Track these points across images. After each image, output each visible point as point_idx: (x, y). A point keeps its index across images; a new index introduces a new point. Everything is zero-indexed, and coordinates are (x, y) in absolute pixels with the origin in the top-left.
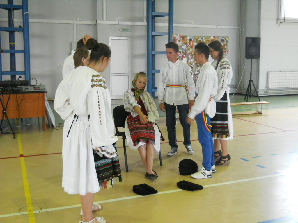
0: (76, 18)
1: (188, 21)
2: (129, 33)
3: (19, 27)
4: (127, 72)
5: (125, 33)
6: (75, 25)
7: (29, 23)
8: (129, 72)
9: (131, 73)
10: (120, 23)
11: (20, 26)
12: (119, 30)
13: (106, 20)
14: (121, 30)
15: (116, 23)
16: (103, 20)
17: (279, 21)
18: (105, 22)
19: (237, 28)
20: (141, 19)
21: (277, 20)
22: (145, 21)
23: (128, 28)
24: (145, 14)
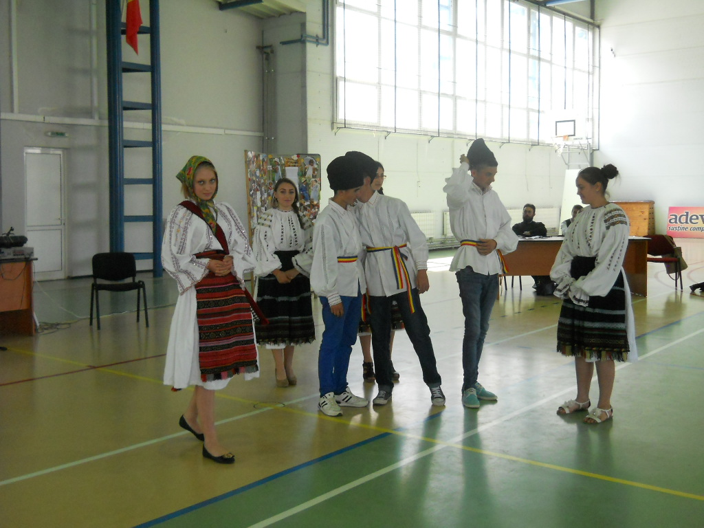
1: (175, 119)
2: (63, 141)
4: (59, 222)
5: (57, 141)
8: (63, 223)
9: (66, 224)
10: (48, 119)
12: (46, 134)
13: (19, 113)
14: (49, 134)
15: (40, 118)
16: (12, 111)
17: (335, 125)
18: (16, 116)
19: (258, 134)
20: (88, 113)
21: (333, 123)
22: (96, 117)
23: (61, 130)
24: (96, 103)
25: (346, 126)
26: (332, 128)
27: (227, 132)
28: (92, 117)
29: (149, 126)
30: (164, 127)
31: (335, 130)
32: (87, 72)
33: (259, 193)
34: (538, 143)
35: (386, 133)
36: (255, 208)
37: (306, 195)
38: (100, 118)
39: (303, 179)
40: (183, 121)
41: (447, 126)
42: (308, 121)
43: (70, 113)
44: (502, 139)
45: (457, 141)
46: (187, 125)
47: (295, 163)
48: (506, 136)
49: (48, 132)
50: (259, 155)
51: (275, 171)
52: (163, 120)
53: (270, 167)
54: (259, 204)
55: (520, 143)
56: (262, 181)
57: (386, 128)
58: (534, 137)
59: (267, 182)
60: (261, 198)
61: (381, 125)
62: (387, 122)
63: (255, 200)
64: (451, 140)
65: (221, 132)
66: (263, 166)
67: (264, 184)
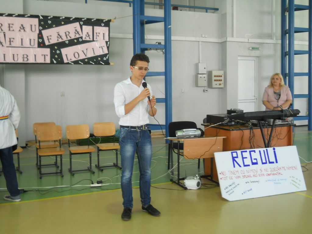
0: (202, 35)
2: (256, 53)
3: (157, 44)
4: (254, 98)
6: (200, 43)
7: (172, 42)
8: (256, 98)
9: (257, 99)
11: (159, 43)
12: (249, 49)
13: (237, 37)
15: (246, 40)
16: (233, 36)
18: (235, 39)
20: (270, 36)
22: (274, 39)
23: (257, 46)
24: (274, 31)
28: (272, 39)
32: (270, 13)
38: (276, 39)
43: (260, 36)
49: (250, 47)
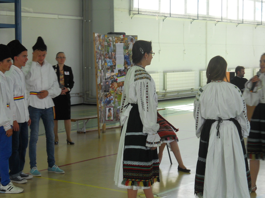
17: (132, 12)
19: (79, 18)
21: (130, 11)
25: (139, 13)
26: (130, 14)
27: (60, 17)
29: (13, 14)
30: (23, 14)
31: (132, 15)
33: (100, 60)
34: (261, 23)
35: (163, 18)
36: (99, 71)
37: (128, 62)
39: (127, 51)
40: (31, 10)
41: (203, 12)
42: (115, 9)
44: (238, 21)
45: (209, 22)
46: (34, 13)
47: (122, 40)
48: (240, 18)
50: (100, 35)
51: (109, 45)
52: (22, 10)
53: (106, 44)
54: (100, 68)
55: (250, 23)
56: (102, 53)
57: (164, 14)
58: (258, 19)
59: (105, 53)
60: (101, 64)
61: (161, 12)
62: (165, 10)
63: (99, 66)
64: (205, 21)
65: (56, 17)
66: (102, 42)
67: (103, 54)
